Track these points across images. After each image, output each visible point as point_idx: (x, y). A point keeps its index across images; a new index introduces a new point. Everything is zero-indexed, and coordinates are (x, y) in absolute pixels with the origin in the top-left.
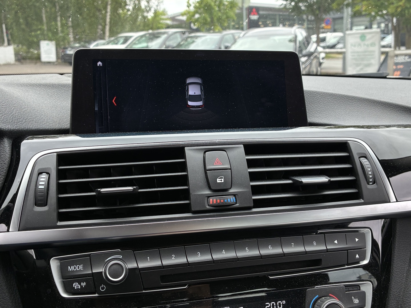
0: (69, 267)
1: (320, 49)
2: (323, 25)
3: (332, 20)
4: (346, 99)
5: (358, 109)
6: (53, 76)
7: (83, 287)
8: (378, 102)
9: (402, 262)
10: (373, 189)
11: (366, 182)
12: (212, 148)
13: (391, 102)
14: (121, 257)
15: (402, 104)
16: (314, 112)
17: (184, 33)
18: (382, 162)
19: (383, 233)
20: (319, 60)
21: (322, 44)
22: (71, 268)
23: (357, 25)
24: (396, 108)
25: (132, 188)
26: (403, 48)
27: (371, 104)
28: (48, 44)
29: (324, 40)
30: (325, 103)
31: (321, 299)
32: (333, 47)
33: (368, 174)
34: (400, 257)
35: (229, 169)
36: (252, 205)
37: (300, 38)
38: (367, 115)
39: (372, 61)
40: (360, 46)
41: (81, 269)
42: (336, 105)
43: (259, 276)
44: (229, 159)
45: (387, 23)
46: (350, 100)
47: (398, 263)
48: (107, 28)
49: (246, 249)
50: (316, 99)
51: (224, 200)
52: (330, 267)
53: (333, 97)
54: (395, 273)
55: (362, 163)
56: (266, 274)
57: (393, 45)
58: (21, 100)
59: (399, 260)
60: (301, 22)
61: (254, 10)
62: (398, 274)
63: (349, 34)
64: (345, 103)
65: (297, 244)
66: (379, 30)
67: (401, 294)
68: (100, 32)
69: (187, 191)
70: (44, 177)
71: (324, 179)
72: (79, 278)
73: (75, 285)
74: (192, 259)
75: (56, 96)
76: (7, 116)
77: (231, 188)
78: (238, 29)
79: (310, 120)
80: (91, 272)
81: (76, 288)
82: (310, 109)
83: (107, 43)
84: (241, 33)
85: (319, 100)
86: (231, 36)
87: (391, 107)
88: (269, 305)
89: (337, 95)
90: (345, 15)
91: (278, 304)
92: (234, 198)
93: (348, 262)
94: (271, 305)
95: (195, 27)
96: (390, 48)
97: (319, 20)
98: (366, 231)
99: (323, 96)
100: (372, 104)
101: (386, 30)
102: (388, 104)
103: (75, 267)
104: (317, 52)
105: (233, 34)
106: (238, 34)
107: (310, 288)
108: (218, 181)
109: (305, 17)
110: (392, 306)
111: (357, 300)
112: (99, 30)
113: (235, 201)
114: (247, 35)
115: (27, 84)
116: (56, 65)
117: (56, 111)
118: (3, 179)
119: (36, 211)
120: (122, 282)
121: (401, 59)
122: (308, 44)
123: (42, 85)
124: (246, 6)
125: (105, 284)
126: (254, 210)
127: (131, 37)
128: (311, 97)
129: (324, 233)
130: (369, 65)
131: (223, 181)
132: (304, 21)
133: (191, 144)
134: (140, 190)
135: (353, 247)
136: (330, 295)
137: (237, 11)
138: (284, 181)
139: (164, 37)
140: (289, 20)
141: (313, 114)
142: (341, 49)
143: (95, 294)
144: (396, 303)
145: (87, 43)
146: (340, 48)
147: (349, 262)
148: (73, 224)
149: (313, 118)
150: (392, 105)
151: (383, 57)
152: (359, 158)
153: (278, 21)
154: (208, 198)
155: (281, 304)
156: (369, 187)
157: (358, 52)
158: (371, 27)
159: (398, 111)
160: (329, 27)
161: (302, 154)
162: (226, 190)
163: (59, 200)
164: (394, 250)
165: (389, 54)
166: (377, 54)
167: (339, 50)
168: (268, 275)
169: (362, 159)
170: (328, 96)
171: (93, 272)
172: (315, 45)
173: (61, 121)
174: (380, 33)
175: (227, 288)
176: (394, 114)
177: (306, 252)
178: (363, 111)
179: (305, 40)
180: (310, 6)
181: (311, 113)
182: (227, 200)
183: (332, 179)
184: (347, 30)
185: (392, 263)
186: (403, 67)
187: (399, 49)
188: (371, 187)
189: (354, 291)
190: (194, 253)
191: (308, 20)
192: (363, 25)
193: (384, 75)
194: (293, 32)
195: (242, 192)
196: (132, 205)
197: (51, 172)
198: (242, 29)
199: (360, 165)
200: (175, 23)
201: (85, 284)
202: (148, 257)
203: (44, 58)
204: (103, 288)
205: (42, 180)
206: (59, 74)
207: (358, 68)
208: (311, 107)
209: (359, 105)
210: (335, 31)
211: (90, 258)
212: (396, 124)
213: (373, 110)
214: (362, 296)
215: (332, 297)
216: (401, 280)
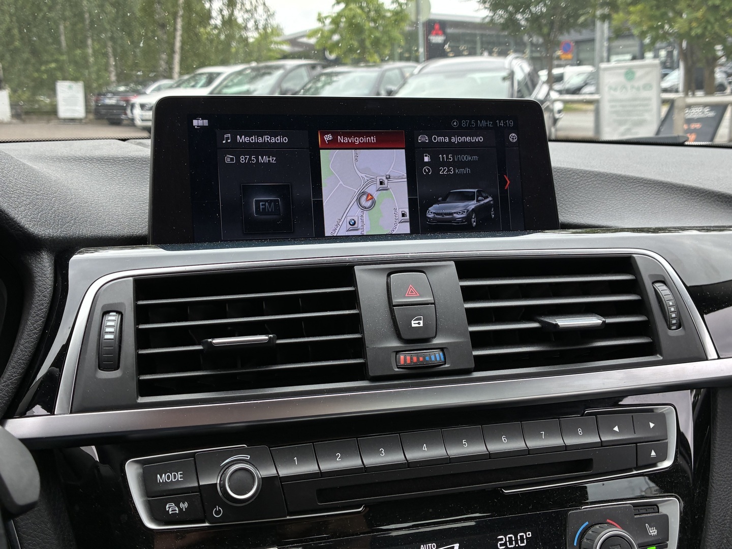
0: (158, 476)
1: (554, 95)
2: (559, 53)
3: (574, 44)
4: (623, 182)
5: (644, 198)
6: (110, 144)
7: (184, 510)
8: (679, 187)
9: (728, 464)
10: (677, 337)
11: (665, 325)
12: (401, 268)
13: (701, 186)
14: (248, 457)
15: (720, 190)
16: (569, 204)
17: (313, 67)
18: (692, 290)
19: (695, 413)
20: (553, 115)
21: (557, 86)
22: (161, 477)
23: (618, 54)
24: (710, 197)
25: (267, 338)
26: (699, 93)
27: (667, 191)
28: (70, 87)
29: (560, 78)
30: (587, 189)
31: (593, 529)
32: (577, 91)
33: (669, 311)
34: (724, 455)
35: (432, 304)
36: (472, 365)
37: (519, 76)
38: (660, 210)
39: (647, 116)
40: (624, 89)
41: (179, 479)
42: (607, 193)
43: (485, 489)
44: (432, 286)
45: (670, 49)
46: (631, 184)
47: (721, 466)
48: (177, 58)
49: (464, 443)
50: (572, 183)
51: (424, 358)
52: (607, 472)
53: (602, 179)
54: (716, 483)
55: (658, 292)
56: (499, 486)
57: (681, 88)
58: (64, 186)
59: (722, 460)
60: (519, 48)
61: (437, 27)
62: (721, 485)
63: (606, 69)
64: (623, 189)
65: (550, 433)
66: (657, 61)
67: (726, 519)
68: (163, 65)
69: (360, 343)
70: (112, 320)
71: (594, 321)
72: (176, 495)
73: (169, 507)
74: (371, 460)
75: (120, 178)
76: (46, 213)
77: (435, 337)
78: (408, 59)
79: (563, 218)
80: (196, 485)
81: (170, 513)
82: (562, 200)
83: (176, 85)
84: (416, 67)
85: (577, 183)
86: (397, 72)
87: (702, 196)
88: (504, 540)
89: (608, 175)
90: (598, 35)
91: (519, 538)
92: (441, 354)
93: (637, 465)
94: (508, 540)
95: (333, 57)
96: (676, 94)
97: (550, 44)
98: (667, 410)
99: (584, 177)
100: (669, 191)
101: (669, 61)
102: (695, 190)
103: (168, 476)
104: (549, 100)
105: (400, 69)
106: (411, 69)
107: (573, 510)
108: (414, 324)
109: (526, 38)
110: (712, 540)
111: (655, 530)
112: (162, 63)
113: (443, 359)
114: (425, 71)
115: (69, 158)
116: (86, 123)
117: (123, 204)
118: (43, 322)
119: (101, 379)
120: (251, 501)
121: (696, 113)
122: (534, 85)
123: (95, 159)
124: (423, 18)
125: (222, 505)
126: (476, 374)
127: (219, 74)
128: (563, 179)
129: (595, 414)
130: (640, 123)
131: (422, 325)
132: (525, 45)
133: (365, 260)
134: (279, 342)
135: (645, 438)
136: (608, 521)
137: (407, 28)
138: (526, 323)
139: (278, 74)
140: (499, 44)
141: (566, 209)
142: (590, 95)
143: (204, 522)
144: (719, 534)
145: (141, 85)
146: (588, 93)
147: (640, 464)
148: (166, 400)
149: (568, 216)
150: (703, 193)
151: (665, 109)
152: (653, 283)
153: (479, 46)
154: (396, 354)
155: (525, 537)
156: (672, 333)
157: (621, 101)
158: (642, 57)
159: (714, 201)
160: (570, 56)
161: (555, 278)
162: (427, 340)
163: (140, 357)
164: (715, 443)
165: (676, 104)
166: (654, 104)
167: (588, 97)
168: (501, 488)
169: (657, 285)
170: (592, 177)
171: (201, 484)
172: (545, 88)
173: (132, 222)
174: (659, 67)
175: (431, 510)
176: (707, 208)
177: (566, 446)
178: (654, 203)
179: (528, 79)
180: (535, 20)
181: (564, 206)
182: (430, 358)
183: (609, 320)
184: (602, 61)
185: (711, 466)
186: (700, 126)
187: (693, 94)
188: (674, 333)
189: (649, 515)
190: (375, 450)
191: (532, 44)
192: (627, 53)
193: (681, 141)
194: (507, 66)
195: (454, 343)
196: (266, 367)
197: (125, 311)
198: (417, 60)
199: (655, 296)
200: (297, 49)
201: (186, 505)
202: (296, 458)
203: (64, 111)
204: (218, 512)
205: (109, 324)
206: (119, 139)
207: (622, 129)
208: (564, 196)
209: (647, 192)
210: (580, 63)
211: (195, 459)
212: (712, 225)
213: (671, 200)
214: (663, 523)
215: (612, 524)
216: (727, 495)
